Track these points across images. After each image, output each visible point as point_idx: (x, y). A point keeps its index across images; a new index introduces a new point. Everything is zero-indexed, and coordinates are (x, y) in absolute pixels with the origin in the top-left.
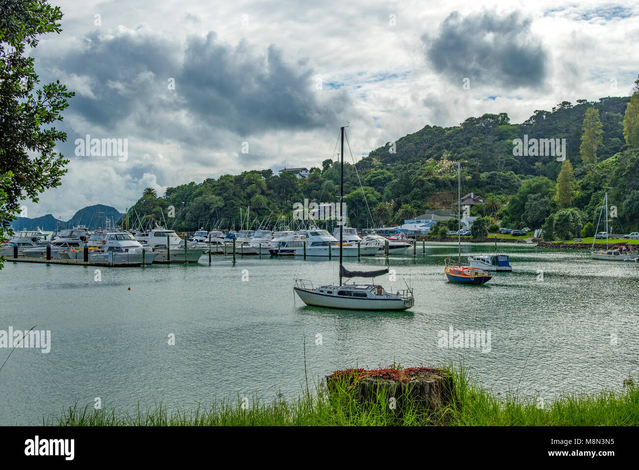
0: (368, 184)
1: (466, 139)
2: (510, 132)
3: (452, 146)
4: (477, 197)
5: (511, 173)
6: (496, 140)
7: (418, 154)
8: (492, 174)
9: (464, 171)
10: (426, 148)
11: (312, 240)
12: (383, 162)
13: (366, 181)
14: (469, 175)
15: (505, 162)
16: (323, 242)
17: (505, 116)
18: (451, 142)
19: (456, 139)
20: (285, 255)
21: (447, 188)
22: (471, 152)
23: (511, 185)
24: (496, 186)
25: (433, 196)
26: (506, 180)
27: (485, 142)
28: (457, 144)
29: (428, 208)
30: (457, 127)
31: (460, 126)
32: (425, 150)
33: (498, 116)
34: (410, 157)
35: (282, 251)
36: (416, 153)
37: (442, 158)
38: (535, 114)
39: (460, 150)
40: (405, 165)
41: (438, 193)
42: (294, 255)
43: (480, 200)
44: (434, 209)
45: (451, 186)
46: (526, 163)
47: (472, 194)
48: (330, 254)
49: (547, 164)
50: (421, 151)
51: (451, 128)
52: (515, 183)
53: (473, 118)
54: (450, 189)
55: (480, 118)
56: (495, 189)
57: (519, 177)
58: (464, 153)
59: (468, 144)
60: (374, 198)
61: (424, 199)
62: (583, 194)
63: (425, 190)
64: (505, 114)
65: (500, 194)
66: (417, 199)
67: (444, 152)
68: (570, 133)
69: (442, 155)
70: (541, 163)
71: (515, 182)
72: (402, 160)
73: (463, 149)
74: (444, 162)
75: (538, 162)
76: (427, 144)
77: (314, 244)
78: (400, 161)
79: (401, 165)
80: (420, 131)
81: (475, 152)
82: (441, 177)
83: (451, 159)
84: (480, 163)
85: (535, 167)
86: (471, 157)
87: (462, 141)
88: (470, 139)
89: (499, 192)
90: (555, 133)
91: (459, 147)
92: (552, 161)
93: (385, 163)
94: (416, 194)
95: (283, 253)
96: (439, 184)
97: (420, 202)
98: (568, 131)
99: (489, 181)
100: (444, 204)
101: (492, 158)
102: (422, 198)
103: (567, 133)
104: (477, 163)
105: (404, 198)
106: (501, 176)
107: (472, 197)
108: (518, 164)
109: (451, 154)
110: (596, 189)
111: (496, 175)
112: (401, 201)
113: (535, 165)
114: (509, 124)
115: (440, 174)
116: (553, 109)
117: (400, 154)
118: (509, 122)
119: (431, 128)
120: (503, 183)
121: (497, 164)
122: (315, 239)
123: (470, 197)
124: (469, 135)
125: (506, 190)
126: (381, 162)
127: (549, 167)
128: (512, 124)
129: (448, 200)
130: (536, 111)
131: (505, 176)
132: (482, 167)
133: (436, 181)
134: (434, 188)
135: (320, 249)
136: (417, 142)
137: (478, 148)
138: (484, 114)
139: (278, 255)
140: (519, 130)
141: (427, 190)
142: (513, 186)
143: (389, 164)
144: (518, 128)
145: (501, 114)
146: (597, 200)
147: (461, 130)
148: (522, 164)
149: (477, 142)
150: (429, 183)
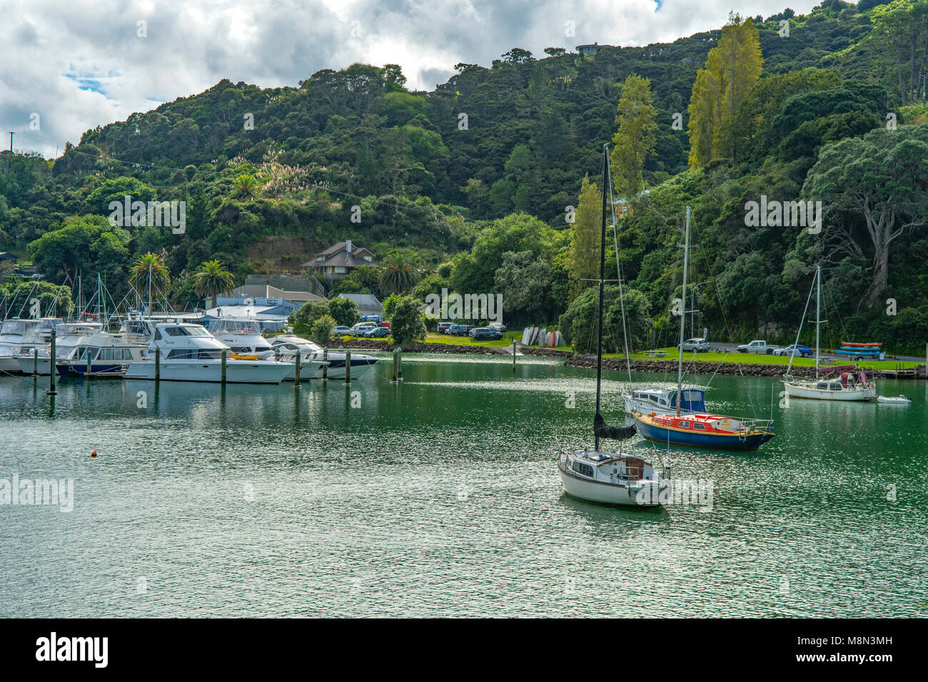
0: (95, 208)
1: (317, 118)
2: (411, 108)
3: (287, 132)
4: (360, 250)
5: (425, 201)
6: (382, 125)
7: (207, 146)
8: (385, 201)
9: (322, 191)
10: (224, 131)
11: (168, 345)
12: (122, 158)
13: (91, 202)
14: (334, 201)
15: (407, 174)
16: (200, 350)
17: (395, 71)
18: (283, 123)
19: (295, 117)
20: (101, 378)
21: (289, 227)
22: (332, 148)
23: (425, 226)
24: (393, 228)
25: (260, 245)
26: (414, 215)
27: (361, 128)
28: (298, 127)
29: (250, 272)
30: (292, 89)
31: (299, 87)
32: (222, 137)
33: (382, 71)
34: (184, 150)
35: (95, 368)
36: (201, 142)
37: (265, 157)
38: (457, 72)
39: (307, 142)
40: (178, 170)
41: (271, 238)
42: (121, 378)
43: (367, 258)
44: (264, 273)
45: (298, 222)
46: (448, 179)
47: (349, 244)
48: (224, 377)
49: (495, 185)
50: (214, 139)
51: (278, 90)
52: (434, 223)
53: (331, 71)
54: (295, 229)
55: (342, 73)
56: (392, 233)
57: (440, 209)
58: (316, 150)
59: (322, 128)
60: (118, 242)
61: (240, 251)
62: (624, 256)
63: (241, 231)
64: (397, 68)
65: (402, 245)
66: (225, 250)
67: (267, 144)
68: (539, 119)
69: (264, 152)
70: (480, 181)
71: (433, 220)
72: (167, 156)
73: (312, 140)
74: (274, 168)
75: (473, 178)
76: (228, 124)
77: (173, 354)
78: (164, 159)
79: (166, 168)
80: (207, 91)
81: (342, 150)
82: (275, 203)
83: (285, 161)
84: (355, 174)
85: (467, 189)
86: (332, 159)
87: (307, 123)
88: (325, 118)
89: (402, 240)
90: (504, 118)
91: (302, 134)
92: (502, 177)
93: (128, 160)
94: (222, 238)
95: (99, 373)
96: (273, 219)
97: (231, 257)
98: (535, 115)
99: (379, 217)
100: (285, 262)
101: (381, 165)
102: (236, 247)
103: (534, 118)
104: (350, 174)
105: (194, 247)
106: (404, 206)
107: (349, 249)
108: (431, 179)
109: (286, 149)
110: (651, 247)
111: (394, 202)
112: (186, 253)
113: (467, 185)
114: (405, 91)
115: (271, 193)
116: (494, 63)
117: (162, 142)
118: (406, 85)
119: (231, 85)
120: (408, 221)
121: (391, 180)
122: (179, 342)
123: (343, 250)
124: (321, 110)
125: (415, 238)
126: (117, 157)
127: (499, 191)
128: (411, 89)
129: (292, 255)
130: (460, 65)
131: (413, 206)
132: (361, 183)
133: (265, 212)
134: (263, 225)
135: (191, 366)
136: (203, 116)
137: (346, 139)
138: (352, 63)
139: (84, 377)
140: (429, 105)
141: (248, 230)
142: (429, 229)
143: (138, 165)
144: (428, 100)
145: (388, 66)
146: (656, 270)
147: (303, 97)
148: (439, 181)
149: (342, 127)
150: (251, 215)
